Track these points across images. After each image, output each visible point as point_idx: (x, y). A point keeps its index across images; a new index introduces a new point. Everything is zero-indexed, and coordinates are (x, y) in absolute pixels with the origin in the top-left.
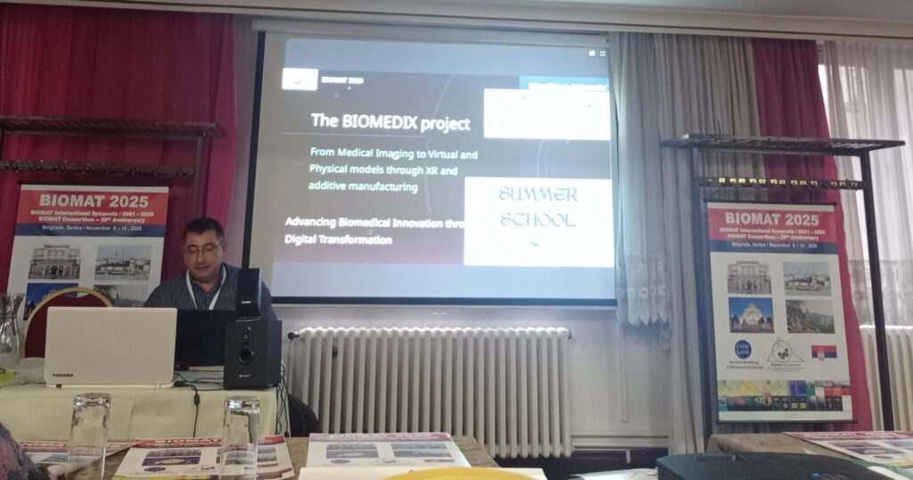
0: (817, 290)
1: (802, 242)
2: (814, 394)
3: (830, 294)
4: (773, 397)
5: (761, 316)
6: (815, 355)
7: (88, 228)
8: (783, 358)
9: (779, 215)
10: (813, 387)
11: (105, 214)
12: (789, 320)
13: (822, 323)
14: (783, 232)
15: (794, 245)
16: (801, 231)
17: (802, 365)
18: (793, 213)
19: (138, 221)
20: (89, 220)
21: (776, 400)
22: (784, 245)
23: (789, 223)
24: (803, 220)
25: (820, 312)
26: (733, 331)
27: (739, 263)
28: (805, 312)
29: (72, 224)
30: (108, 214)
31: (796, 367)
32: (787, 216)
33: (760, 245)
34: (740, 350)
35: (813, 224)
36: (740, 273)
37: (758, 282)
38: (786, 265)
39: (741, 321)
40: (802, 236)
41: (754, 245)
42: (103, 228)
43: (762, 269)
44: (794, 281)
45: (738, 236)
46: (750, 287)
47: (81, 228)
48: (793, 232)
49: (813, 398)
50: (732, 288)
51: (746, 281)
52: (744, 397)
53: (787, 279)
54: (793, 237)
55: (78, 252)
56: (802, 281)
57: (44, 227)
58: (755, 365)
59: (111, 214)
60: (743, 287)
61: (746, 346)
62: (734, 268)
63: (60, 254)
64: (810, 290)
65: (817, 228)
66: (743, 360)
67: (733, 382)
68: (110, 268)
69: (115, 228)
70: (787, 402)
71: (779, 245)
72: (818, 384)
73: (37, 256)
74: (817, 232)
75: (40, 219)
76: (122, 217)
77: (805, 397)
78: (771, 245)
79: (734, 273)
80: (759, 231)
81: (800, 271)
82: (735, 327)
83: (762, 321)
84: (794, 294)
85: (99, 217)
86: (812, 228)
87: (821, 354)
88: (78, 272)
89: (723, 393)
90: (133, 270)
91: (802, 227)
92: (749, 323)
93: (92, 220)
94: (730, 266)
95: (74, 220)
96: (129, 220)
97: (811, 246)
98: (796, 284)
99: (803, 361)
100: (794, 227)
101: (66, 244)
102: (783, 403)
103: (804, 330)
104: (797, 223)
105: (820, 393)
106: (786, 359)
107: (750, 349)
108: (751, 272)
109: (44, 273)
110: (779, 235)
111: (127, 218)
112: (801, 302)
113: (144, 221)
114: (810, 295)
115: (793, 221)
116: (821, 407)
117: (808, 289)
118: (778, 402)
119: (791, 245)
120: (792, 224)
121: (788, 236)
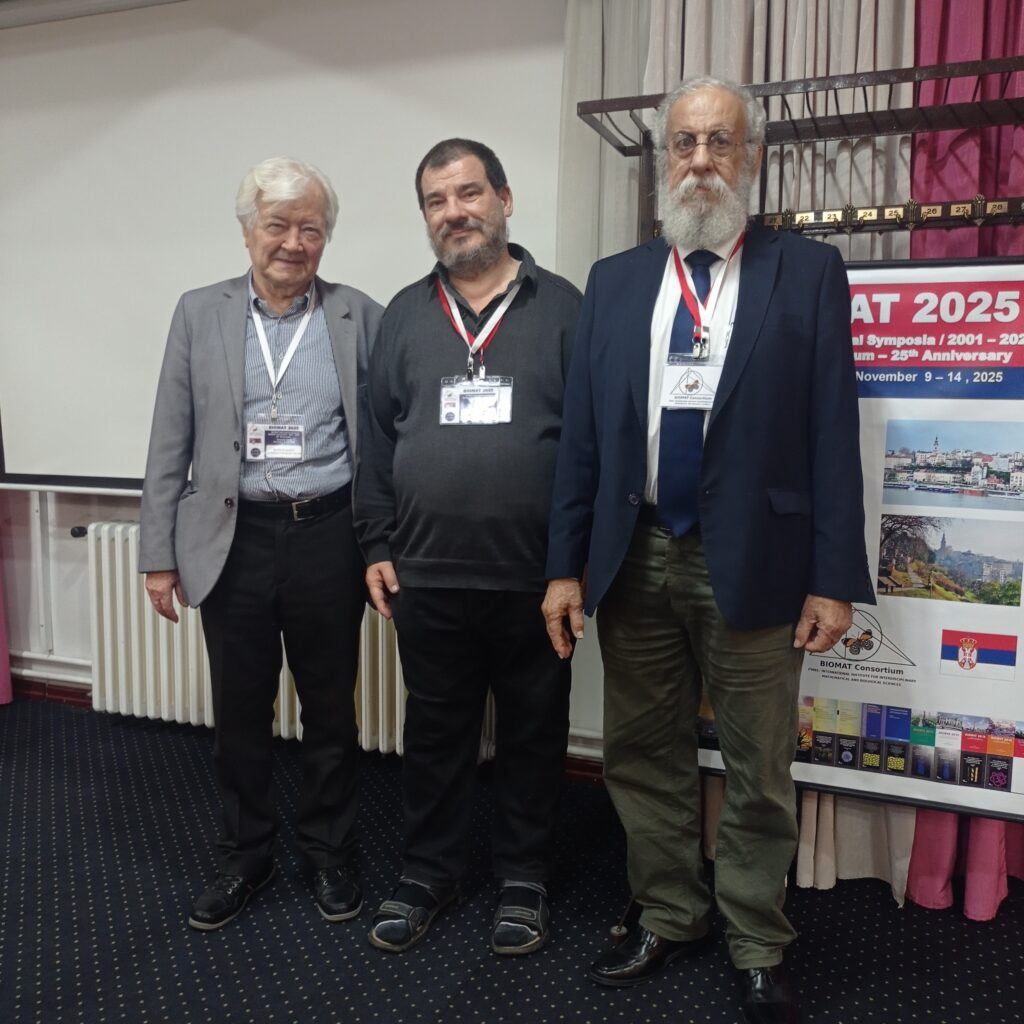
0: (983, 494)
1: (954, 366)
2: (932, 743)
4: (816, 734)
6: (949, 652)
8: (855, 652)
9: (896, 297)
10: (929, 725)
12: (884, 563)
13: (985, 579)
14: (900, 341)
15: (928, 376)
16: (954, 339)
17: (909, 672)
18: (940, 289)
21: (821, 740)
22: (899, 377)
23: (922, 317)
24: (969, 307)
25: (980, 549)
28: (934, 543)
31: (890, 674)
32: (919, 299)
35: (999, 317)
40: (962, 350)
44: (912, 470)
48: (932, 341)
49: (928, 751)
53: (893, 463)
54: (927, 356)
56: (941, 469)
64: (962, 492)
65: (1009, 328)
70: (853, 750)
71: (884, 377)
72: (944, 721)
74: (1007, 339)
77: (905, 747)
81: (937, 443)
86: (992, 329)
87: (968, 653)
91: (962, 327)
97: (980, 377)
98: (920, 475)
99: (913, 664)
100: (939, 328)
102: (842, 749)
103: (926, 593)
104: (947, 318)
105: (949, 744)
110: (888, 349)
112: (930, 520)
114: (960, 506)
115: (936, 311)
116: (944, 773)
117: (960, 490)
118: (828, 746)
119: (921, 378)
120: (933, 319)
121: (914, 353)
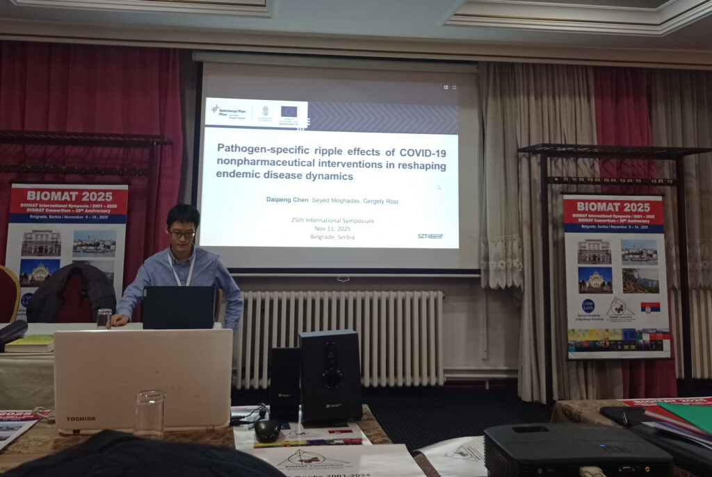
0: (647, 261)
1: (636, 224)
2: (642, 338)
3: (657, 264)
4: (610, 341)
5: (602, 281)
6: (643, 309)
7: (66, 217)
8: (619, 312)
9: (619, 204)
10: (641, 333)
11: (78, 206)
12: (624, 283)
13: (650, 286)
14: (621, 217)
15: (630, 227)
16: (636, 216)
17: (633, 317)
18: (630, 202)
19: (105, 211)
20: (66, 211)
21: (612, 343)
22: (622, 227)
23: (626, 210)
24: (638, 207)
25: (648, 277)
26: (581, 292)
27: (587, 241)
28: (636, 277)
29: (53, 214)
30: (81, 206)
31: (629, 318)
32: (625, 205)
33: (604, 227)
34: (586, 306)
35: (645, 210)
36: (587, 248)
37: (601, 255)
38: (623, 242)
39: (587, 285)
40: (637, 219)
41: (599, 227)
42: (78, 217)
43: (605, 245)
44: (629, 254)
45: (587, 220)
46: (595, 259)
47: (60, 217)
48: (629, 217)
49: (641, 341)
50: (581, 260)
51: (592, 254)
52: (588, 341)
53: (624, 253)
54: (629, 221)
55: (58, 235)
56: (636, 254)
57: (31, 216)
58: (597, 317)
59: (83, 206)
60: (590, 259)
61: (590, 304)
62: (583, 245)
63: (44, 236)
64: (641, 261)
65: (649, 213)
66: (588, 314)
67: (580, 330)
68: (84, 248)
69: (87, 217)
70: (621, 345)
71: (618, 227)
72: (645, 331)
73: (27, 239)
74: (648, 216)
75: (28, 210)
76: (92, 209)
77: (634, 341)
78: (612, 227)
79: (583, 249)
80: (603, 216)
81: (634, 246)
82: (583, 289)
83: (603, 285)
84: (628, 264)
85: (74, 209)
86: (644, 214)
87: (648, 309)
88: (60, 251)
89: (572, 339)
90: (103, 249)
91: (637, 213)
92: (593, 286)
93: (69, 211)
94: (580, 243)
95: (55, 211)
96: (98, 211)
97: (643, 227)
98: (631, 256)
99: (634, 314)
100: (631, 213)
101: (49, 229)
102: (618, 345)
103: (636, 291)
104: (633, 210)
105: (646, 338)
106: (621, 312)
107: (593, 306)
108: (596, 248)
109: (33, 251)
110: (619, 219)
111: (96, 209)
112: (635, 270)
113: (109, 211)
114: (641, 264)
115: (630, 208)
116: (646, 348)
117: (640, 260)
118: (614, 344)
119: (628, 227)
120: (629, 210)
121: (625, 220)
